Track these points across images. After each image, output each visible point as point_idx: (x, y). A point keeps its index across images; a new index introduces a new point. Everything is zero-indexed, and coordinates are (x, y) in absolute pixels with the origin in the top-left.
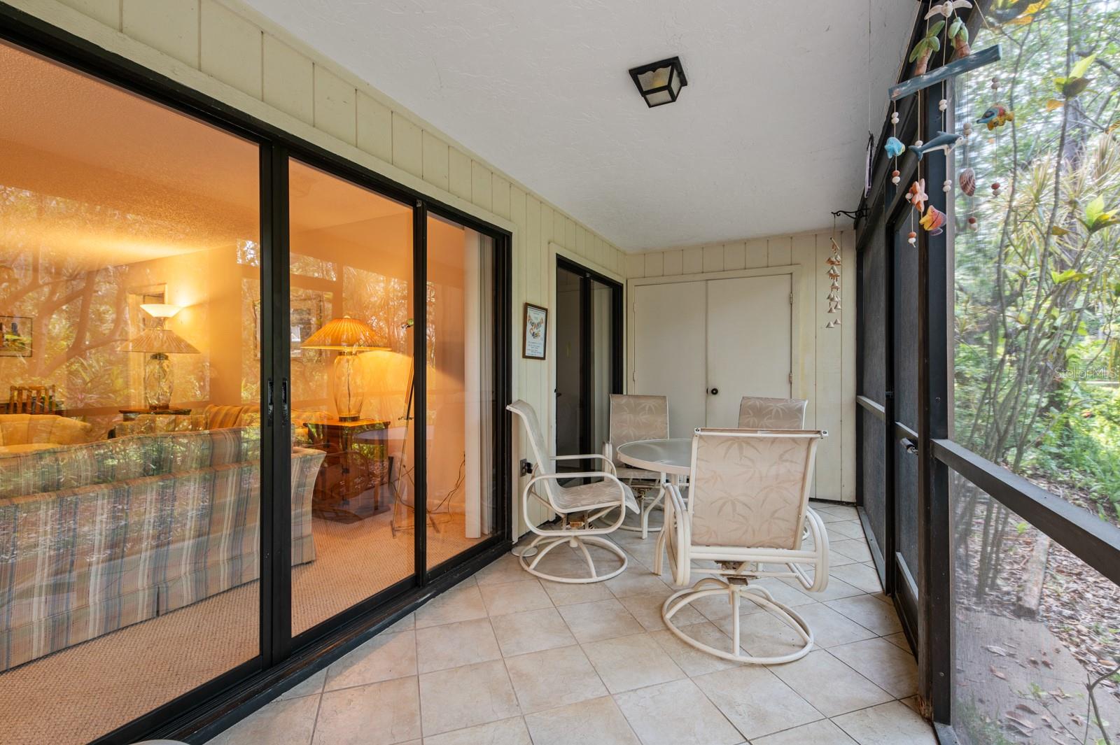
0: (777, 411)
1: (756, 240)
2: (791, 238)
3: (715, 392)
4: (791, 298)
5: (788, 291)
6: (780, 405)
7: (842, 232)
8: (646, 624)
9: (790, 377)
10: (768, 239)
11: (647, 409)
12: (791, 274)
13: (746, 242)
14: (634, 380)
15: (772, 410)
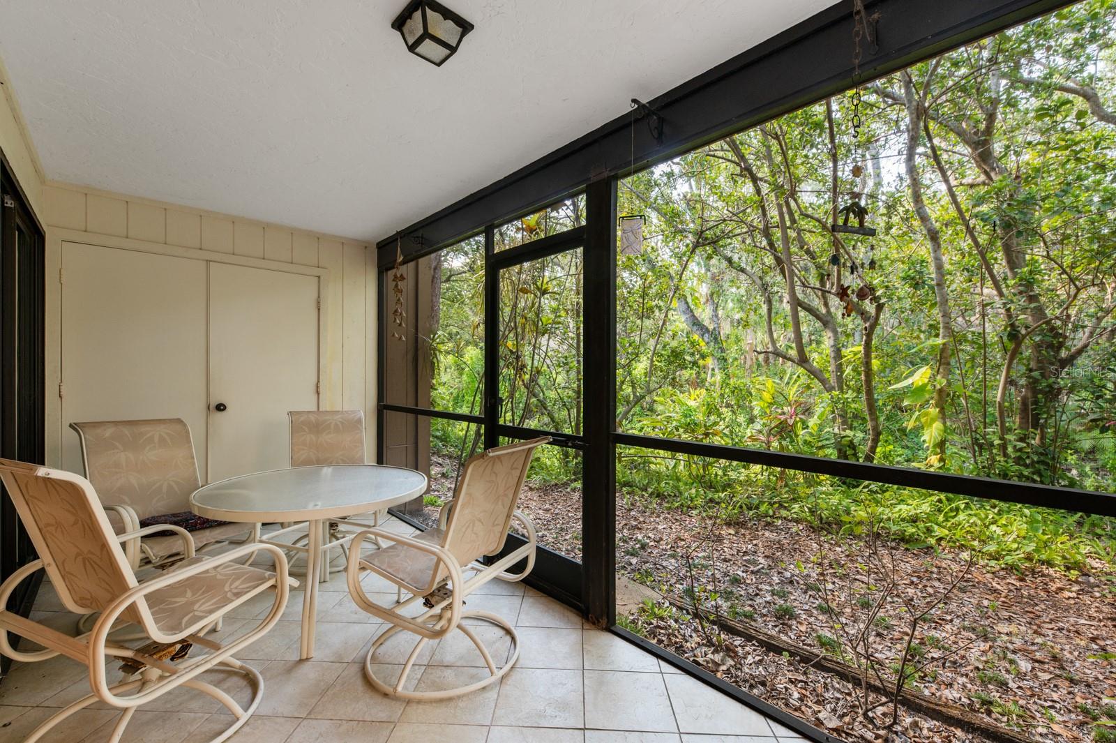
0: (336, 425)
1: (279, 228)
2: (318, 238)
3: (221, 407)
4: (318, 302)
5: (316, 295)
6: (338, 417)
7: (366, 247)
8: (383, 716)
9: (318, 387)
10: (293, 232)
11: (156, 439)
12: (319, 277)
13: (265, 227)
14: (60, 396)
15: (331, 423)
